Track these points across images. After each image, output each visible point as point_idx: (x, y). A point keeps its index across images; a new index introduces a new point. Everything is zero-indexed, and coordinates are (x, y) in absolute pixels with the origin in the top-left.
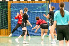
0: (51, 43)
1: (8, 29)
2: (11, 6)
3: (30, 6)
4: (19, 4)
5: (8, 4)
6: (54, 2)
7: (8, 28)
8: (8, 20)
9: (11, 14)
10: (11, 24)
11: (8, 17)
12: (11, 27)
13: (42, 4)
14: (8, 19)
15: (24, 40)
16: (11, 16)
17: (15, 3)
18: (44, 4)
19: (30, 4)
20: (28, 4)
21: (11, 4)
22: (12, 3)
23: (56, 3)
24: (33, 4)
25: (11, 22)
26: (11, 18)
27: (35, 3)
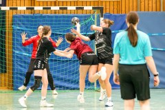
0: (107, 106)
1: (7, 74)
2: (13, 21)
3: (56, 21)
4: (32, 17)
5: (7, 15)
6: (112, 13)
7: (5, 72)
8: (7, 53)
9: (13, 40)
10: (13, 61)
11: (7, 45)
12: (13, 69)
13: (85, 17)
14: (7, 50)
15: (43, 98)
16: (13, 44)
17: (22, 14)
18: (89, 16)
19: (57, 17)
20: (52, 17)
21: (13, 17)
22: (14, 14)
23: (116, 14)
24: (64, 17)
25: (13, 57)
26: (13, 48)
27: (69, 14)
